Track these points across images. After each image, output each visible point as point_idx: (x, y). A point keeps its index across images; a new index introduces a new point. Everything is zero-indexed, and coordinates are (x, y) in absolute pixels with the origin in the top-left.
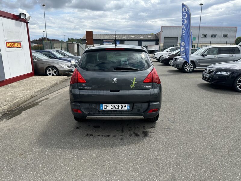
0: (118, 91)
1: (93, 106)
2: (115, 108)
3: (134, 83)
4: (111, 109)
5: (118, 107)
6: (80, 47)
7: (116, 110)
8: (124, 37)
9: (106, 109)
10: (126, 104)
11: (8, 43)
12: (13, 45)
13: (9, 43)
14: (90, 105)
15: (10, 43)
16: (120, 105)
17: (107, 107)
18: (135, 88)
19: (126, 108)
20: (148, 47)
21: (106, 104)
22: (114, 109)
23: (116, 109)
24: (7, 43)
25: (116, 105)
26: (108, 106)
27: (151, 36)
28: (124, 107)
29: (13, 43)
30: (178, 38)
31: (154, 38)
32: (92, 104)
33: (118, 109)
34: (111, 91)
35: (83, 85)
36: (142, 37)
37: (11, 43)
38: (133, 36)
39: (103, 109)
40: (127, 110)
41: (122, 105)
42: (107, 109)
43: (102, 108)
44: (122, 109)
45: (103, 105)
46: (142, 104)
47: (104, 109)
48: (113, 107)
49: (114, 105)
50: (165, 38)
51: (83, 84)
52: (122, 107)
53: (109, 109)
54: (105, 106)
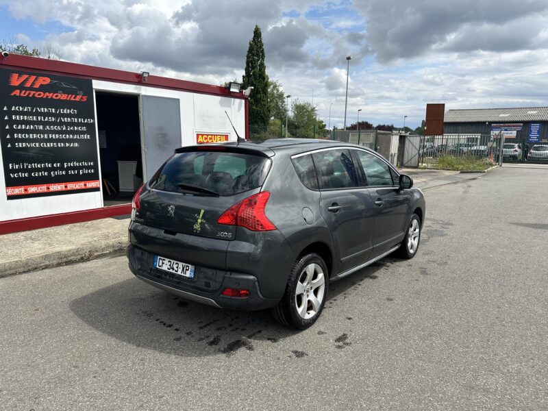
0: (174, 234)
2: (173, 269)
3: (199, 221)
4: (168, 268)
5: (177, 267)
6: (407, 141)
7: (174, 275)
9: (161, 266)
10: (190, 266)
11: (200, 136)
12: (210, 139)
13: (202, 135)
14: (142, 253)
15: (204, 136)
16: (181, 264)
17: (163, 263)
18: (200, 231)
19: (188, 274)
21: (162, 258)
22: (171, 271)
23: (174, 272)
24: (198, 135)
25: (176, 262)
26: (164, 261)
28: (186, 270)
29: (212, 135)
33: (177, 271)
34: (166, 232)
37: (208, 135)
39: (157, 266)
40: (189, 278)
41: (184, 264)
42: (163, 268)
43: (157, 264)
44: (183, 274)
45: (159, 257)
46: (214, 271)
47: (159, 266)
48: (170, 265)
49: (172, 261)
52: (183, 269)
53: (165, 268)
54: (161, 262)
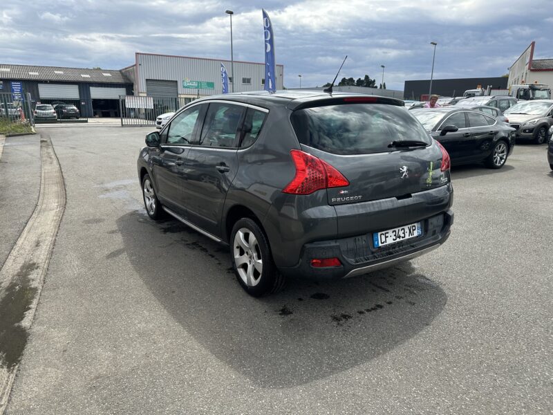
1: (362, 241)
2: (399, 237)
4: (394, 240)
5: (404, 233)
7: (402, 241)
8: (34, 75)
9: (385, 244)
10: (416, 224)
14: (355, 241)
16: (406, 228)
17: (386, 237)
18: (431, 184)
19: (416, 234)
20: (126, 101)
21: (384, 232)
22: (398, 240)
23: (401, 239)
25: (400, 228)
26: (387, 235)
27: (109, 75)
28: (413, 230)
30: (176, 82)
31: (121, 80)
32: (360, 237)
33: (404, 237)
34: (399, 198)
35: (343, 192)
36: (88, 76)
38: (61, 72)
39: (380, 245)
40: (417, 237)
41: (410, 226)
42: (387, 243)
43: (378, 243)
44: (411, 237)
45: (379, 234)
47: (382, 243)
48: (395, 235)
49: (397, 230)
50: (147, 80)
51: (341, 190)
52: (410, 232)
53: (390, 241)
54: (383, 237)
